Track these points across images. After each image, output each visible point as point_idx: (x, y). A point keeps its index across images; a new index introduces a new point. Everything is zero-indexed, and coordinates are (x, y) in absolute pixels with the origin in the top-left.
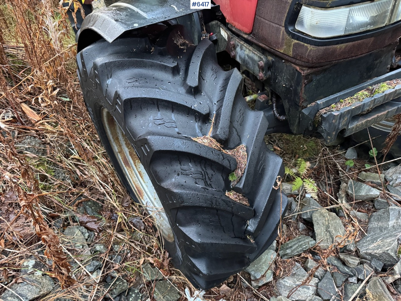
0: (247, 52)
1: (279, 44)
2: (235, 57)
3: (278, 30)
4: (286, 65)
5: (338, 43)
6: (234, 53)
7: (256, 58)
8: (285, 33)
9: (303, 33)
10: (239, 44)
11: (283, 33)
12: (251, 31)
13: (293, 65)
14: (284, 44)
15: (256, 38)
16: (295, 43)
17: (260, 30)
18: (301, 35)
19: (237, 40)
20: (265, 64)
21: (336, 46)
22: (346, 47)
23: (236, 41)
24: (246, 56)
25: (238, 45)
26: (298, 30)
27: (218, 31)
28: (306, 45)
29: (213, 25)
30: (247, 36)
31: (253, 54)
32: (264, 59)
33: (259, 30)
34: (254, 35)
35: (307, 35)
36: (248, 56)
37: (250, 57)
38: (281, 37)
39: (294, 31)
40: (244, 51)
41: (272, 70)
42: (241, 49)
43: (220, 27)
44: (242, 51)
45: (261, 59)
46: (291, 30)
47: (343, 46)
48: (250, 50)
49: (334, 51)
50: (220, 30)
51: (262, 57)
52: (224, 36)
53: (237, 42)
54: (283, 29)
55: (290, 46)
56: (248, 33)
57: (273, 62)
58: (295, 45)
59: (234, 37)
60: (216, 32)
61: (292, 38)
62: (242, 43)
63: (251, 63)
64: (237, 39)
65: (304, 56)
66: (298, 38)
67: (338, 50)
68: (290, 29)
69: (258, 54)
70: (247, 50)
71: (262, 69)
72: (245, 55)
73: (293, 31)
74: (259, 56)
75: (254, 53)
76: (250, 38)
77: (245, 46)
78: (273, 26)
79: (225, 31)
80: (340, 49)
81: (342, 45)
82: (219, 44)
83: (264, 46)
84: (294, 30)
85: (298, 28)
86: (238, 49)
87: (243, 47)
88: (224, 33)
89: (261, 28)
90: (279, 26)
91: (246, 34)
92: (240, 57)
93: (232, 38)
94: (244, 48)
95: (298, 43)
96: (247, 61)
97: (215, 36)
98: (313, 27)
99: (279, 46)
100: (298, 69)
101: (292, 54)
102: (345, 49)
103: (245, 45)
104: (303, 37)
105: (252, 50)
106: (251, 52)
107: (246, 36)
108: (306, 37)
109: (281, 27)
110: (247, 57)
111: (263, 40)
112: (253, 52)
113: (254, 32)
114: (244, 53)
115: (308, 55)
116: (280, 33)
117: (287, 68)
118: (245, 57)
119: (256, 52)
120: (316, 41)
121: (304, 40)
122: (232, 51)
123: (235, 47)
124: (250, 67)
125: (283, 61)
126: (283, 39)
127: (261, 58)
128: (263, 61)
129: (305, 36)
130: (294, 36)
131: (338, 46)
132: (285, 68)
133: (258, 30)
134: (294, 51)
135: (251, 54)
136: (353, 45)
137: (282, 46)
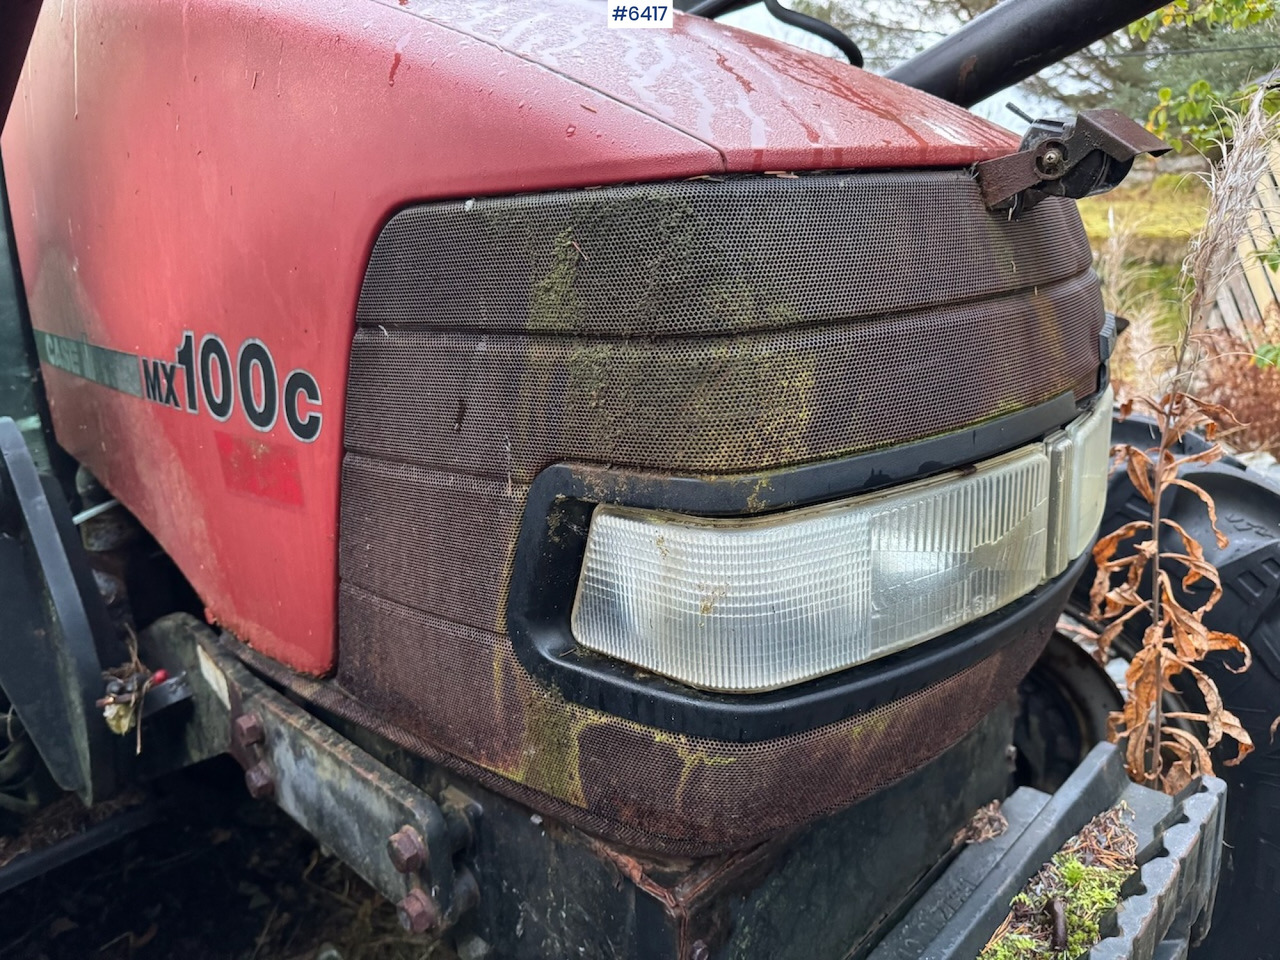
0: (326, 771)
1: (492, 733)
2: (270, 791)
3: (473, 656)
4: (558, 846)
5: (848, 708)
6: (267, 771)
7: (378, 808)
8: (518, 670)
9: (629, 669)
10: (283, 729)
11: (507, 669)
12: (327, 666)
13: (597, 844)
14: (525, 734)
15: (361, 697)
16: (591, 728)
17: (373, 659)
18: (621, 683)
19: (272, 707)
20: (432, 843)
21: (842, 729)
22: (891, 726)
23: (266, 711)
24: (327, 794)
25: (279, 735)
26: (593, 651)
27: (187, 660)
28: (659, 737)
29: (165, 634)
30: (316, 687)
31: (359, 786)
32: (423, 817)
33: (370, 658)
34: (347, 681)
35: (653, 677)
36: (334, 791)
37: (348, 800)
38: (497, 695)
39: (571, 659)
40: (314, 763)
41: (482, 865)
42: (299, 755)
43: (193, 641)
44: (304, 764)
45: (406, 816)
46: (553, 652)
47: (877, 721)
48: (339, 763)
49: (837, 756)
50: (196, 657)
51: (409, 803)
52: (215, 687)
53: (270, 717)
54: (501, 650)
55: (562, 746)
56: (316, 672)
57: (477, 820)
58: (592, 736)
59: (258, 690)
60: (182, 667)
61: (569, 698)
62: (298, 720)
63: (356, 828)
64: (274, 699)
65: (660, 806)
66: (603, 699)
67: (854, 747)
68: (546, 646)
69: (386, 787)
70: (327, 762)
71: (416, 869)
72: (319, 786)
73: (565, 659)
74: (389, 800)
75: (365, 781)
76: (328, 701)
77: (313, 742)
78: (439, 636)
79: (216, 664)
80: (866, 738)
81: (875, 715)
82: (204, 720)
83: (408, 740)
84: (572, 649)
85: (589, 636)
86: (283, 753)
87: (304, 742)
88: (211, 672)
89: (376, 647)
90: (474, 633)
91: (308, 678)
92: (299, 798)
93: (246, 697)
94: (310, 750)
95: (606, 728)
96: (332, 816)
97: (179, 684)
98: (684, 630)
99: (497, 746)
100: (637, 875)
101: (580, 794)
102: (887, 734)
103: (314, 734)
104: (635, 694)
105: (347, 758)
106: (348, 774)
107: (308, 691)
108: (654, 693)
109: (488, 638)
110: (330, 802)
111: (400, 709)
112: (356, 777)
113: (346, 668)
114: (312, 776)
115: (689, 801)
116: (487, 672)
117: (563, 859)
118: (320, 798)
119: (371, 771)
120: (721, 713)
121: (642, 709)
122: (257, 760)
123: (263, 740)
124: (354, 849)
125: (536, 820)
126: (512, 706)
127: (401, 808)
128: (419, 828)
129: (643, 682)
130: (574, 689)
131: (854, 729)
132: (554, 859)
133: (363, 658)
134: (589, 774)
135: (347, 785)
136: (926, 711)
137: (511, 746)
